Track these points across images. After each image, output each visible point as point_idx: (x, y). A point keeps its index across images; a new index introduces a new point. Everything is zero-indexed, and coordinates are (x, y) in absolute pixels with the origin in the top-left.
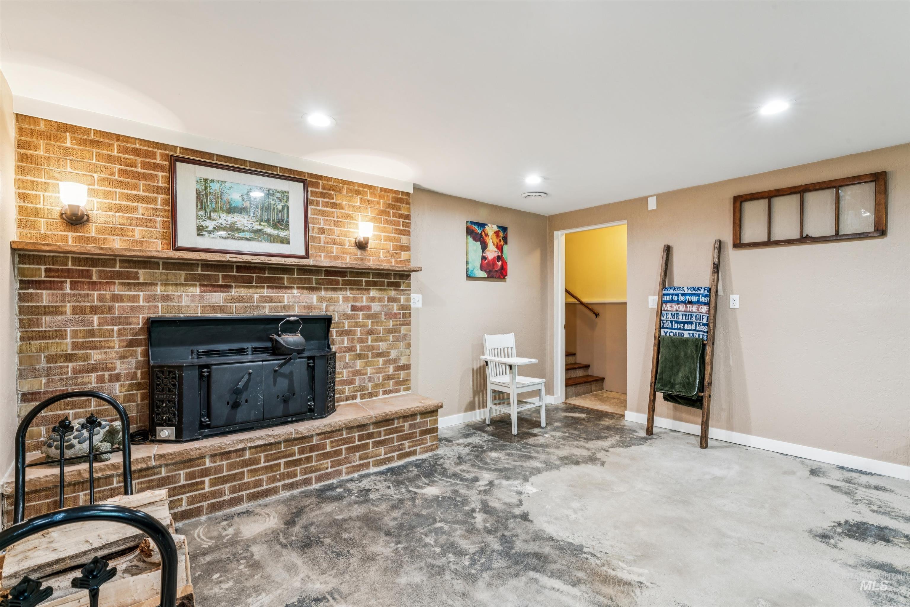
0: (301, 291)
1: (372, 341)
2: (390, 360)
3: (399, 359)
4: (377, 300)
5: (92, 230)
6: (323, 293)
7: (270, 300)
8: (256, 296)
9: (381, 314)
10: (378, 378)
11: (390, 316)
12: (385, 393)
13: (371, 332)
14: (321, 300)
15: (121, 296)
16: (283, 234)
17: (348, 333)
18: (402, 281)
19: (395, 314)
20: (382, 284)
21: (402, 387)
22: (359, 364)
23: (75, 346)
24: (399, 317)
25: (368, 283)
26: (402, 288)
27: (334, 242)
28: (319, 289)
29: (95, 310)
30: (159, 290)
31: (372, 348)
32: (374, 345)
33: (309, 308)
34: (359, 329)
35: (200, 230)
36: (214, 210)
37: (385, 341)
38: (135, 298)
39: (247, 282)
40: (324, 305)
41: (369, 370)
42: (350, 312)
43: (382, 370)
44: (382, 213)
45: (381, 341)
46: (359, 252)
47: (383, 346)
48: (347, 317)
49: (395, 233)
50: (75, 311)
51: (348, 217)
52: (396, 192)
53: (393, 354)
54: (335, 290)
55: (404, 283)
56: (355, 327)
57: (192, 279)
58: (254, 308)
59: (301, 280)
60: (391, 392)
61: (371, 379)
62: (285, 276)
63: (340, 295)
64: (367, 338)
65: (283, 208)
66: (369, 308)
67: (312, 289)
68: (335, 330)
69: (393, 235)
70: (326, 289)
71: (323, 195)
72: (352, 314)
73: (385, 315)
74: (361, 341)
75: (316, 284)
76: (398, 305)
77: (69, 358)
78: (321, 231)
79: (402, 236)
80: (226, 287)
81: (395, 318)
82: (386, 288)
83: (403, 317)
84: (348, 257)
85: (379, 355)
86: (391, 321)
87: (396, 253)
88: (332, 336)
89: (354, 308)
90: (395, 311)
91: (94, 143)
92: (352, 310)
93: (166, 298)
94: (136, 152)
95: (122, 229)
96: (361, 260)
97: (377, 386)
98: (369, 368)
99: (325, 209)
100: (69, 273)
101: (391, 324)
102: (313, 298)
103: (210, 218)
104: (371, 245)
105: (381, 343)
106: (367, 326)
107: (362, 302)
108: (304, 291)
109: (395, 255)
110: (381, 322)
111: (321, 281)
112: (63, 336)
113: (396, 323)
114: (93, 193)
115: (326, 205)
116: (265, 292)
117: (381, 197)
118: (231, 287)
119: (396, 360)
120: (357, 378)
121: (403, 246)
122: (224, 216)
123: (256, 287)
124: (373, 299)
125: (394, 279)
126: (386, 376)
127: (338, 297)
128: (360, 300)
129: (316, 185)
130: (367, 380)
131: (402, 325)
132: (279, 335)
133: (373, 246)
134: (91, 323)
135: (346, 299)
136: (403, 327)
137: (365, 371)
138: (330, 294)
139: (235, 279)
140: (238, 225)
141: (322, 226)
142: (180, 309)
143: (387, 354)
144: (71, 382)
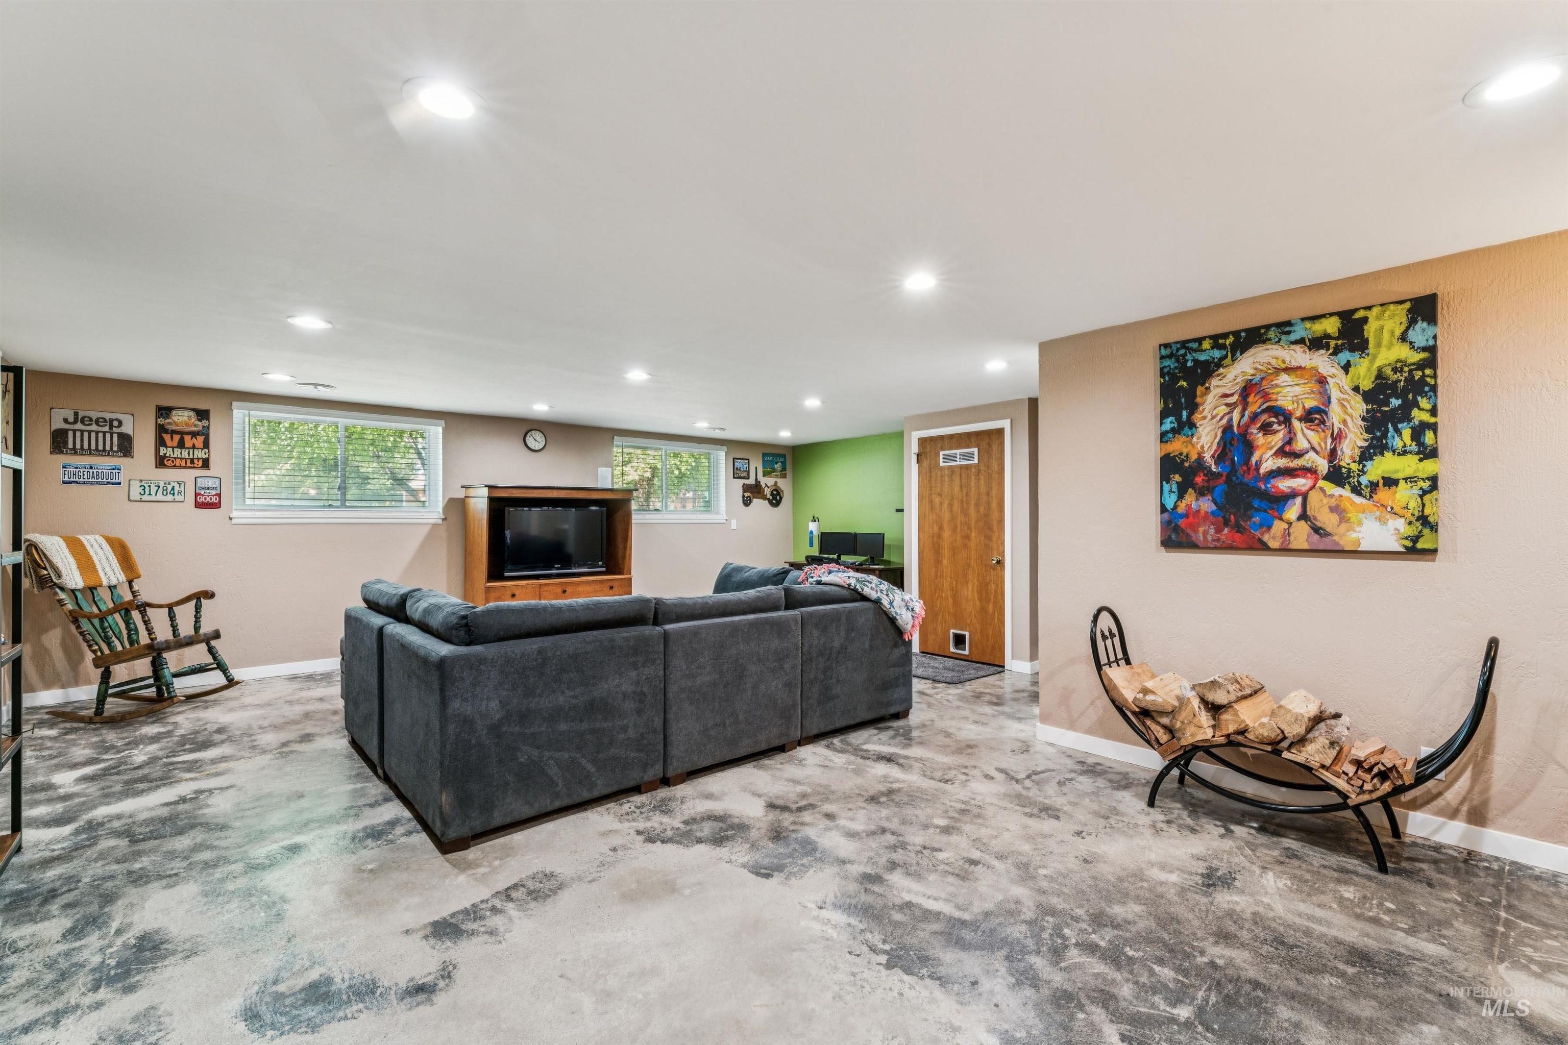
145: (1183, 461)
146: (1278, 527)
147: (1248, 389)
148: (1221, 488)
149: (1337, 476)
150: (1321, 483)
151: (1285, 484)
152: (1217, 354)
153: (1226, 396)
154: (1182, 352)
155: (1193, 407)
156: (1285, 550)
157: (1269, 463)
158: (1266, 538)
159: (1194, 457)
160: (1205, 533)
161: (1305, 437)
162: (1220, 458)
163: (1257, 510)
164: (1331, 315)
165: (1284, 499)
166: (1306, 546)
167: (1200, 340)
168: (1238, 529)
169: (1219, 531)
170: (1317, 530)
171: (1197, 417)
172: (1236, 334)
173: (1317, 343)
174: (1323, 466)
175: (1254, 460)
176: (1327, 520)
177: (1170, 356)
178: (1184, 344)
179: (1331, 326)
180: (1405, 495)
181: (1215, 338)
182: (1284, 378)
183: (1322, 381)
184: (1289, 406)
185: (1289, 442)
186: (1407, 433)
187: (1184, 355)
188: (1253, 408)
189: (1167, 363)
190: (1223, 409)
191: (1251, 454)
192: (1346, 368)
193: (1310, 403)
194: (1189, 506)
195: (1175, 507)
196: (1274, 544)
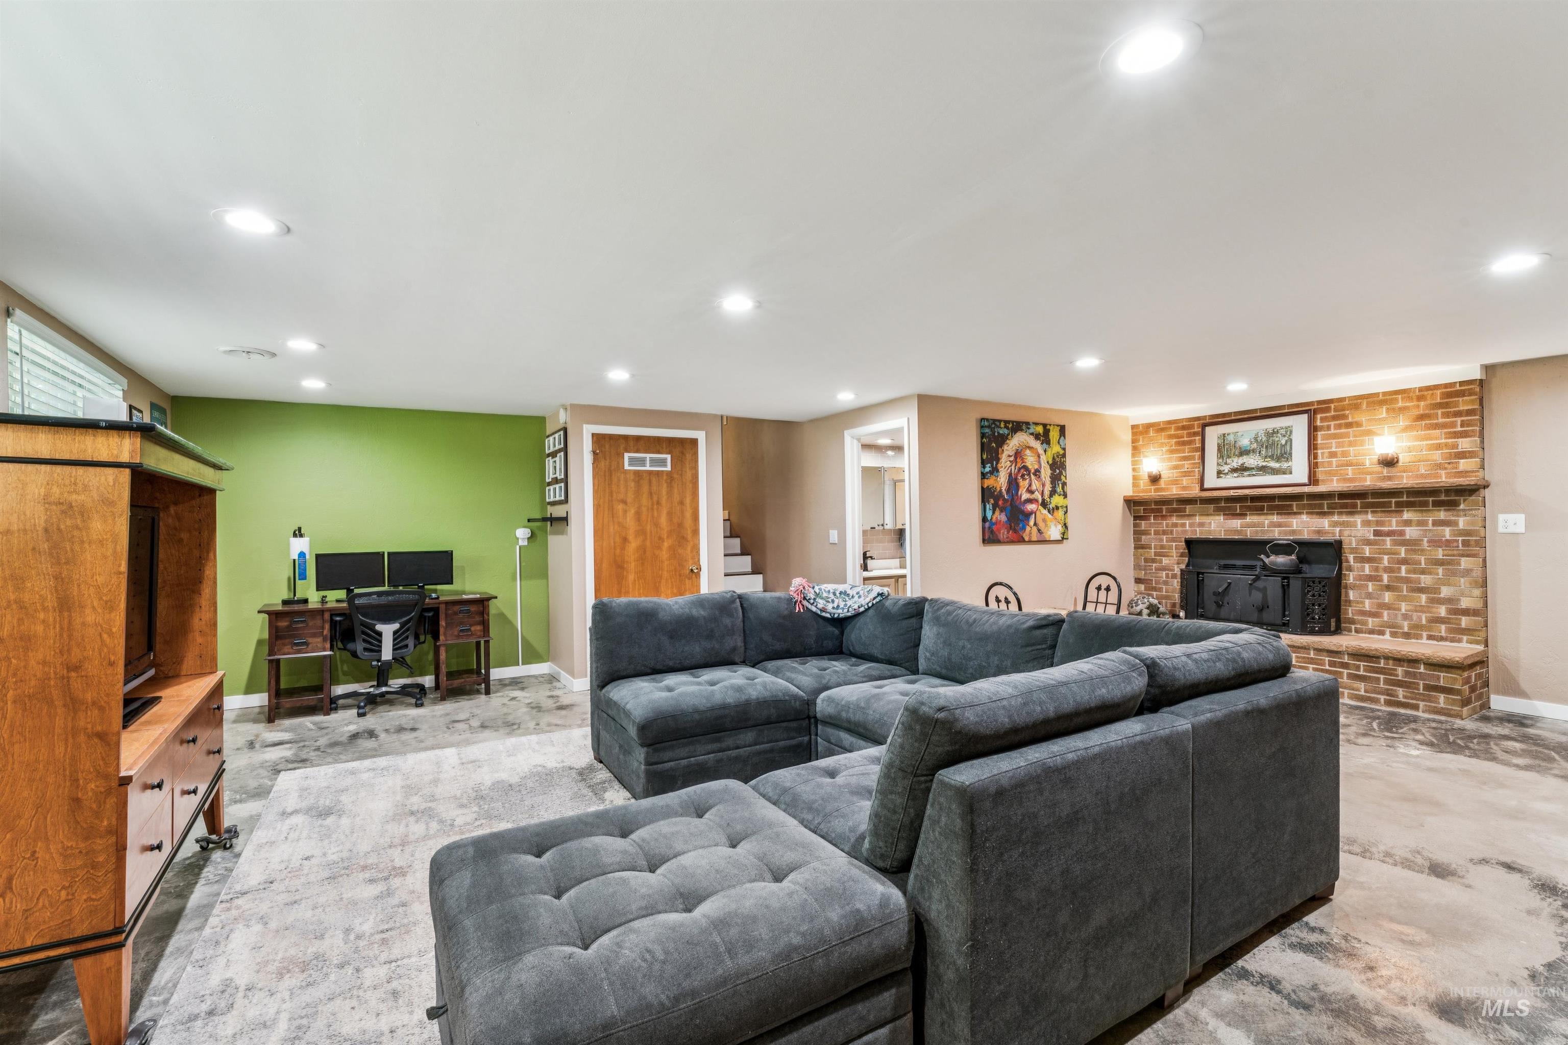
0: (1310, 516)
1: (1408, 572)
2: (1440, 598)
3: (1459, 600)
4: (1413, 524)
5: (1162, 484)
6: (1336, 518)
7: (1279, 525)
8: (1266, 522)
9: (1422, 540)
10: (1420, 618)
11: (1436, 543)
12: (1430, 637)
13: (1404, 561)
14: (1335, 524)
15: (1177, 523)
16: (1285, 465)
17: (1369, 560)
18: (1462, 498)
19: (1447, 540)
20: (1425, 504)
21: (1465, 638)
22: (1387, 597)
23: (1156, 554)
24: (1455, 544)
25: (1399, 505)
26: (1462, 507)
27: (1349, 464)
28: (1332, 514)
29: (1164, 533)
30: (1197, 519)
31: (1407, 580)
32: (1410, 577)
33: (1319, 532)
34: (1386, 557)
35: (1219, 473)
36: (1229, 457)
37: (1430, 573)
38: (1184, 525)
39: (1259, 510)
40: (1338, 529)
41: (1404, 607)
42: (1372, 537)
43: (1425, 609)
44: (1421, 417)
45: (1423, 572)
46: (1385, 471)
47: (1426, 580)
48: (1368, 542)
49: (1446, 438)
50: (1156, 533)
51: (1369, 433)
52: (1446, 386)
53: (1445, 592)
54: (1351, 513)
55: (1464, 501)
56: (1380, 554)
57: (1218, 510)
58: (1263, 532)
59: (1311, 506)
60: (1442, 639)
61: (1406, 617)
62: (1295, 503)
63: (1358, 519)
64: (1400, 569)
65: (1286, 442)
66: (1402, 533)
67: (1323, 514)
68: (1352, 556)
69: (1443, 441)
70: (1340, 513)
71: (1334, 418)
72: (1375, 540)
73: (1429, 542)
74: (1388, 570)
75: (1328, 508)
76: (1453, 530)
77: (1153, 561)
78: (1333, 455)
79: (1460, 440)
80: (1242, 515)
81: (1446, 546)
82: (1431, 508)
83: (1463, 545)
84: (1368, 477)
85: (1421, 590)
86: (1440, 549)
87: (1449, 463)
88: (1348, 561)
89: (1377, 533)
90: (1448, 537)
91: (1162, 430)
92: (1374, 535)
93: (1201, 525)
94: (1184, 428)
95: (1177, 480)
96: (1389, 478)
97: (1418, 626)
98: (1403, 604)
99: (1338, 431)
100: (1153, 511)
101: (1440, 554)
102: (1325, 523)
103: (1226, 463)
104: (1403, 459)
105: (1422, 576)
106: (1400, 554)
107: (1391, 525)
108: (1314, 516)
109: (1446, 465)
110: (1423, 550)
111: (1333, 505)
112: (1150, 548)
113: (1450, 553)
114: (1163, 460)
115: (1339, 426)
116: (1275, 518)
117: (1420, 398)
118: (1246, 515)
119: (1448, 601)
120: (1385, 613)
121: (1463, 452)
122: (1236, 460)
123: (1267, 514)
124: (1408, 523)
125: (1445, 496)
126: (1432, 617)
127: (1356, 521)
128: (1387, 524)
129: (1328, 410)
130: (1400, 617)
131: (1463, 556)
132: (1268, 557)
133: (1408, 460)
134: (1162, 540)
135: (1367, 523)
136: (1463, 559)
137: (1397, 606)
138: (1345, 518)
139: (1250, 509)
140: (1246, 465)
141: (1334, 449)
142: (1210, 532)
143: (1437, 591)
144: (1154, 575)
145: (994, 491)
146: (1028, 529)
147: (1018, 454)
148: (1009, 508)
149: (1044, 504)
150: (1040, 507)
151: (1031, 507)
152: (1006, 431)
153: (1009, 456)
154: (993, 426)
155: (998, 460)
156: (1030, 542)
157: (1025, 496)
158: (1024, 536)
159: (998, 489)
160: (1003, 533)
161: (1036, 485)
162: (1008, 491)
163: (1021, 521)
164: (1041, 424)
165: (1028, 515)
166: (1036, 539)
167: (1000, 421)
168: (1015, 531)
169: (1008, 532)
170: (1039, 530)
171: (999, 465)
172: (1013, 422)
173: (1037, 437)
174: (1040, 500)
175: (1019, 493)
176: (1041, 525)
177: (989, 427)
178: (994, 421)
179: (1040, 429)
180: (1060, 514)
181: (1006, 422)
182: (1028, 452)
183: (1039, 456)
184: (1030, 467)
185: (1030, 485)
186: (1060, 485)
187: (994, 428)
188: (1019, 465)
189: (987, 430)
190: (1008, 464)
191: (1018, 490)
192: (1045, 451)
193: (1036, 467)
194: (997, 518)
195: (992, 518)
196: (1027, 539)
